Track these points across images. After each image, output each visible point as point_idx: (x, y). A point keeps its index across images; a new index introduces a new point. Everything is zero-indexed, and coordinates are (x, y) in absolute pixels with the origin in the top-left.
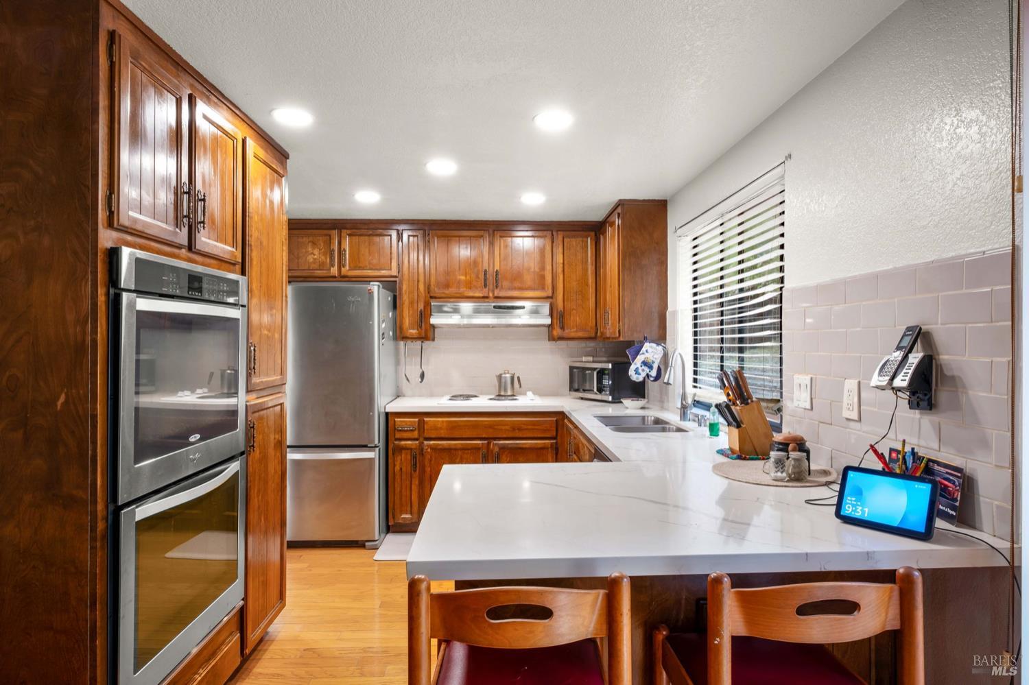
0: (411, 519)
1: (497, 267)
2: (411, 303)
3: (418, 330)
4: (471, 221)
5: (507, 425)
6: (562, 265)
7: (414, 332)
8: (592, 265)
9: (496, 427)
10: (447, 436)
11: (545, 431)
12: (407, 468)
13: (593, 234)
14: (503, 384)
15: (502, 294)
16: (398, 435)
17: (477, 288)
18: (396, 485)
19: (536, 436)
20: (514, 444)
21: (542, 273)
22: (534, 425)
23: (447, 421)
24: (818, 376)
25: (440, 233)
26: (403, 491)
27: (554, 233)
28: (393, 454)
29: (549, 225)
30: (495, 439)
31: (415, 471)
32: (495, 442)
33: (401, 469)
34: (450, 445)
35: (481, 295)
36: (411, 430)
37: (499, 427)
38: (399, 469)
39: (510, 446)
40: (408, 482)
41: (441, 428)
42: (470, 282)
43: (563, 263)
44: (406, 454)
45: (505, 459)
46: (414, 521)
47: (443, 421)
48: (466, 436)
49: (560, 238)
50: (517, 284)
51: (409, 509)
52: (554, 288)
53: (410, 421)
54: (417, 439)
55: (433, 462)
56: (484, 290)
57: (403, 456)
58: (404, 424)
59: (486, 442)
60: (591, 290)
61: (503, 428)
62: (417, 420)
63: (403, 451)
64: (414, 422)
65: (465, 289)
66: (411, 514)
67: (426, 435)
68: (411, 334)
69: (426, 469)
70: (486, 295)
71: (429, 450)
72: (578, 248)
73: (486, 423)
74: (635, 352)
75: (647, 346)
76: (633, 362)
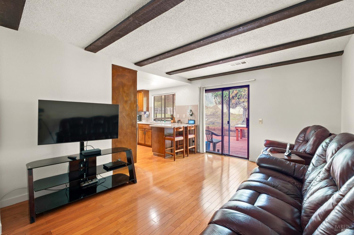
24: (180, 114)
74: (145, 113)
75: (147, 112)
76: (145, 114)
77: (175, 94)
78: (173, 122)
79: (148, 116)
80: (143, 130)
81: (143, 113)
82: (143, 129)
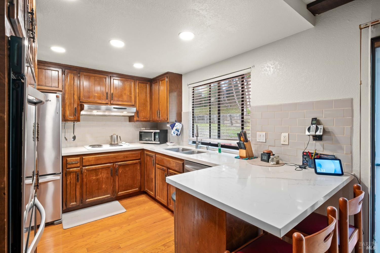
0: (76, 204)
1: (112, 92)
2: (70, 104)
3: (74, 116)
4: (100, 70)
5: (121, 156)
6: (138, 93)
7: (72, 117)
8: (149, 94)
9: (117, 157)
10: (94, 164)
11: (136, 157)
12: (73, 181)
13: (149, 83)
14: (113, 139)
15: (115, 103)
16: (69, 166)
17: (103, 99)
18: (68, 190)
19: (133, 159)
20: (124, 163)
21: (130, 96)
22: (132, 155)
23: (94, 157)
24: (268, 133)
25: (85, 73)
26: (71, 192)
27: (135, 81)
28: (66, 176)
29: (133, 77)
30: (116, 162)
31: (78, 182)
32: (116, 164)
33: (70, 182)
34: (96, 167)
35: (105, 103)
36: (76, 163)
37: (118, 157)
38: (69, 182)
39: (123, 164)
40: (74, 188)
41: (91, 161)
42: (100, 97)
43: (139, 93)
44: (73, 174)
45: (121, 170)
46: (77, 205)
47: (92, 157)
48: (104, 163)
49: (138, 83)
50: (120, 99)
51: (75, 200)
52: (135, 102)
53: (75, 159)
54: (79, 167)
55: (87, 176)
56: (107, 100)
57: (71, 175)
58: (72, 161)
59: (112, 164)
60: (149, 104)
61: (120, 157)
62: (79, 158)
63: (71, 174)
64: (78, 159)
65: (97, 100)
66: (76, 202)
67: (84, 164)
68: (70, 118)
69: (84, 180)
70: (108, 103)
71: (85, 171)
72: (144, 87)
73: (113, 156)
74: (173, 126)
75: (177, 124)
76: (172, 129)
77: (249, 74)
78: (245, 156)
79: (180, 133)
80: (164, 171)
81: (168, 125)
82: (165, 168)
